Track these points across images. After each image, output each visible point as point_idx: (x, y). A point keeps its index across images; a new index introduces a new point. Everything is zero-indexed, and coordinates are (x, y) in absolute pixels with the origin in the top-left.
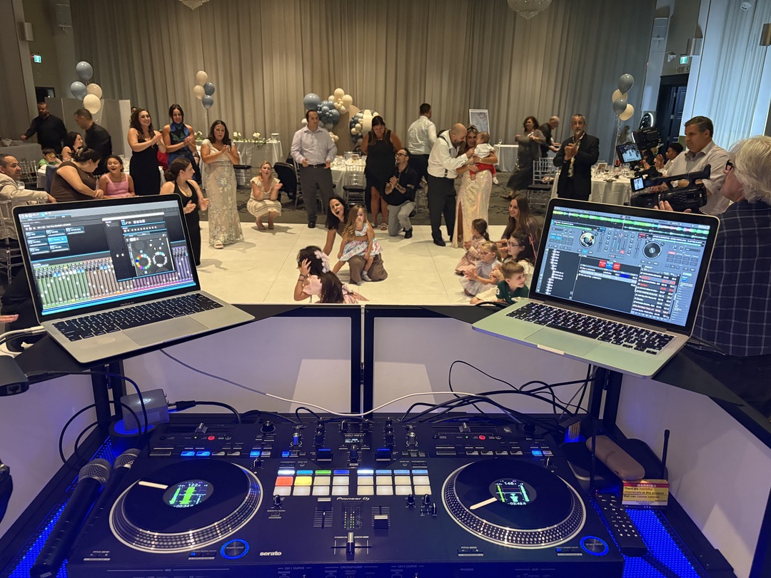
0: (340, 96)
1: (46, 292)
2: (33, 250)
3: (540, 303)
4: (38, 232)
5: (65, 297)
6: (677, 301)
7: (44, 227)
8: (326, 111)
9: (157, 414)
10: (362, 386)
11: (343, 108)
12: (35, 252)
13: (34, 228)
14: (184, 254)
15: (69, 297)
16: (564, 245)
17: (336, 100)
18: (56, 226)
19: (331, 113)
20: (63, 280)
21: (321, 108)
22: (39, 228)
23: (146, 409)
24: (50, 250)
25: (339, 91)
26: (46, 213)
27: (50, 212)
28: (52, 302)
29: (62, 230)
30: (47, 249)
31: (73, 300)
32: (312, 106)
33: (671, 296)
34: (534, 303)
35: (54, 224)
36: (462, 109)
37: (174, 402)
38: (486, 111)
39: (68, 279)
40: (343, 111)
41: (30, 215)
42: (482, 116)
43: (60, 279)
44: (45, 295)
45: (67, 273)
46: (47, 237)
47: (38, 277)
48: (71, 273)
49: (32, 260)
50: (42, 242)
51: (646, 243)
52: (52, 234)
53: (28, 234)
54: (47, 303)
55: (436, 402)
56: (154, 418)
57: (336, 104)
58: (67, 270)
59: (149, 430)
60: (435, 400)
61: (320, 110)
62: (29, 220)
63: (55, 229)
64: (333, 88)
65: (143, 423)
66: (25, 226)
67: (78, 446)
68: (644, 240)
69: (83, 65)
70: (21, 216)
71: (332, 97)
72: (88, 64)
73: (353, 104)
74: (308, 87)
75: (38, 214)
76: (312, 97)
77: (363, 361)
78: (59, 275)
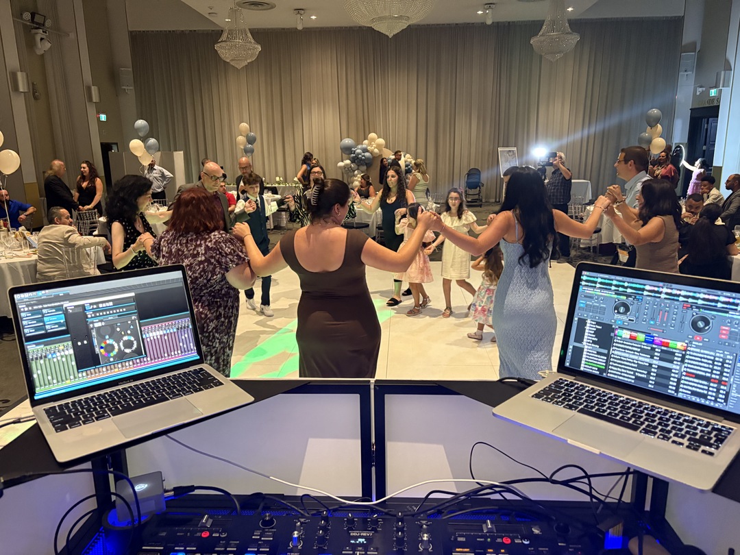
0: (373, 140)
1: (39, 372)
2: (28, 332)
3: (570, 379)
4: (34, 312)
5: (60, 379)
6: (735, 386)
7: (40, 307)
8: (359, 154)
9: (153, 503)
10: (373, 469)
11: (376, 150)
12: (30, 333)
13: (30, 308)
14: (188, 327)
15: (64, 378)
16: (595, 315)
17: (370, 144)
18: (53, 305)
19: (364, 156)
20: (58, 361)
21: (355, 151)
22: (35, 307)
23: (139, 498)
24: (46, 330)
25: (373, 135)
26: (43, 292)
27: (47, 291)
28: (45, 385)
29: (59, 308)
30: (42, 330)
31: (68, 381)
32: (347, 150)
33: (726, 377)
34: (564, 378)
35: (51, 303)
36: (492, 147)
37: (172, 487)
38: (515, 149)
39: (64, 359)
40: (377, 153)
41: (26, 295)
42: (511, 154)
43: (55, 360)
44: (38, 375)
45: (62, 353)
46: (43, 317)
47: (32, 360)
48: (67, 353)
49: (26, 341)
50: (38, 322)
51: (693, 316)
52: (48, 313)
53: (23, 315)
54: (41, 386)
55: (457, 490)
56: (148, 508)
57: (369, 147)
58: (63, 350)
59: (143, 521)
60: (456, 487)
61: (354, 153)
62: (25, 300)
63: (52, 308)
64: (367, 131)
65: (135, 514)
66: (21, 307)
67: (70, 538)
68: (690, 312)
69: (141, 123)
70: (17, 297)
71: (366, 142)
72: (145, 122)
73: (386, 147)
74: (345, 133)
75: (34, 293)
76: (348, 141)
77: (373, 441)
78: (54, 356)
